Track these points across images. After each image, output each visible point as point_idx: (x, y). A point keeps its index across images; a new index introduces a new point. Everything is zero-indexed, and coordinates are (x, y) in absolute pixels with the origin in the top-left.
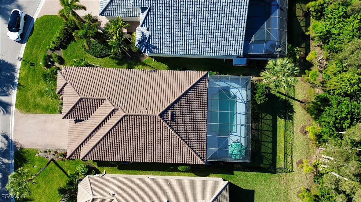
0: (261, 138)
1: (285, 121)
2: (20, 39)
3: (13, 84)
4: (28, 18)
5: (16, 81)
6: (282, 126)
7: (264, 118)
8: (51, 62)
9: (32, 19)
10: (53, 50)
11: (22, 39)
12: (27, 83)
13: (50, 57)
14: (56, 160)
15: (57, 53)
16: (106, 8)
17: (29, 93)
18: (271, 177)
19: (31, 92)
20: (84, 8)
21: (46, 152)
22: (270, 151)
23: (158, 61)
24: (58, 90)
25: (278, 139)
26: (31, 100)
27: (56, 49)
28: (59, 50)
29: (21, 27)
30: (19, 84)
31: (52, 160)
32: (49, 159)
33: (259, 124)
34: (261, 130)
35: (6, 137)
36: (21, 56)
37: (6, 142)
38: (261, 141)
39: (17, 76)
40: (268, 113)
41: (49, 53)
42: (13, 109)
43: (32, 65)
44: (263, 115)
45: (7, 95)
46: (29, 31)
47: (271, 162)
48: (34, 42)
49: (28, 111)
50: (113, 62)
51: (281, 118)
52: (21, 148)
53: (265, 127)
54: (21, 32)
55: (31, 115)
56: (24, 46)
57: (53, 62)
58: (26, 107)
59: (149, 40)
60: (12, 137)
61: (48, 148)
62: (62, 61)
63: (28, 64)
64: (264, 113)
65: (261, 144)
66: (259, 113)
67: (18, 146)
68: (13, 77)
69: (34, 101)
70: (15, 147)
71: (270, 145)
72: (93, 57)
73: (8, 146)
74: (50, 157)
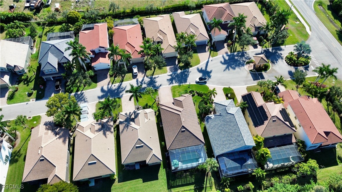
0: (183, 178)
1: (194, 189)
2: (197, 82)
3: (180, 83)
4: (206, 82)
5: (181, 84)
6: (191, 188)
7: (192, 178)
8: (192, 92)
9: (206, 84)
10: (196, 92)
11: (197, 83)
12: (182, 87)
13: (194, 92)
14: (156, 102)
15: (196, 94)
16: (217, 103)
17: (178, 89)
18: (166, 187)
19: (179, 89)
20: (215, 97)
21: (158, 98)
22: (178, 184)
23: (204, 128)
24: (182, 95)
25: (184, 187)
26: (176, 90)
27: (197, 93)
28: (197, 94)
29: (201, 81)
30: (180, 85)
31: (156, 101)
32: (156, 100)
33: (189, 176)
34: (186, 178)
35: (160, 86)
36: (191, 84)
37: (159, 86)
38: (181, 179)
39: (183, 84)
40: (195, 179)
41: (195, 91)
42: (171, 85)
43: (189, 87)
44: (194, 177)
45: (175, 82)
46: (201, 84)
47: (173, 186)
48: (198, 86)
49: (172, 90)
50: (198, 112)
51: (195, 187)
52: (158, 91)
53: (188, 179)
54: (200, 81)
55: (171, 91)
56: (195, 84)
57: (192, 93)
58: (173, 89)
59: (210, 119)
60: (161, 87)
61: (160, 98)
62: (193, 96)
63: (189, 86)
64: (195, 178)
65: (180, 179)
66: (194, 175)
67: (158, 90)
68: (182, 83)
69: (176, 91)
70: (158, 89)
71: (180, 184)
72: (198, 105)
73: (157, 87)
74: (157, 100)
